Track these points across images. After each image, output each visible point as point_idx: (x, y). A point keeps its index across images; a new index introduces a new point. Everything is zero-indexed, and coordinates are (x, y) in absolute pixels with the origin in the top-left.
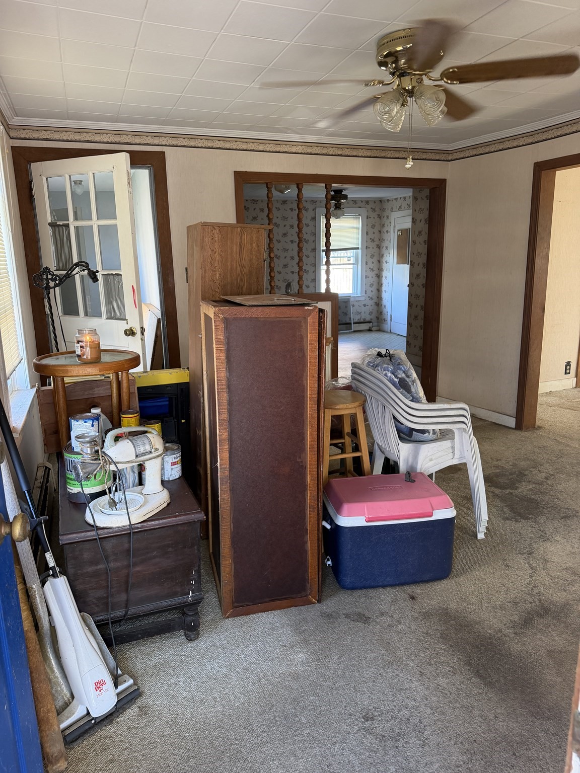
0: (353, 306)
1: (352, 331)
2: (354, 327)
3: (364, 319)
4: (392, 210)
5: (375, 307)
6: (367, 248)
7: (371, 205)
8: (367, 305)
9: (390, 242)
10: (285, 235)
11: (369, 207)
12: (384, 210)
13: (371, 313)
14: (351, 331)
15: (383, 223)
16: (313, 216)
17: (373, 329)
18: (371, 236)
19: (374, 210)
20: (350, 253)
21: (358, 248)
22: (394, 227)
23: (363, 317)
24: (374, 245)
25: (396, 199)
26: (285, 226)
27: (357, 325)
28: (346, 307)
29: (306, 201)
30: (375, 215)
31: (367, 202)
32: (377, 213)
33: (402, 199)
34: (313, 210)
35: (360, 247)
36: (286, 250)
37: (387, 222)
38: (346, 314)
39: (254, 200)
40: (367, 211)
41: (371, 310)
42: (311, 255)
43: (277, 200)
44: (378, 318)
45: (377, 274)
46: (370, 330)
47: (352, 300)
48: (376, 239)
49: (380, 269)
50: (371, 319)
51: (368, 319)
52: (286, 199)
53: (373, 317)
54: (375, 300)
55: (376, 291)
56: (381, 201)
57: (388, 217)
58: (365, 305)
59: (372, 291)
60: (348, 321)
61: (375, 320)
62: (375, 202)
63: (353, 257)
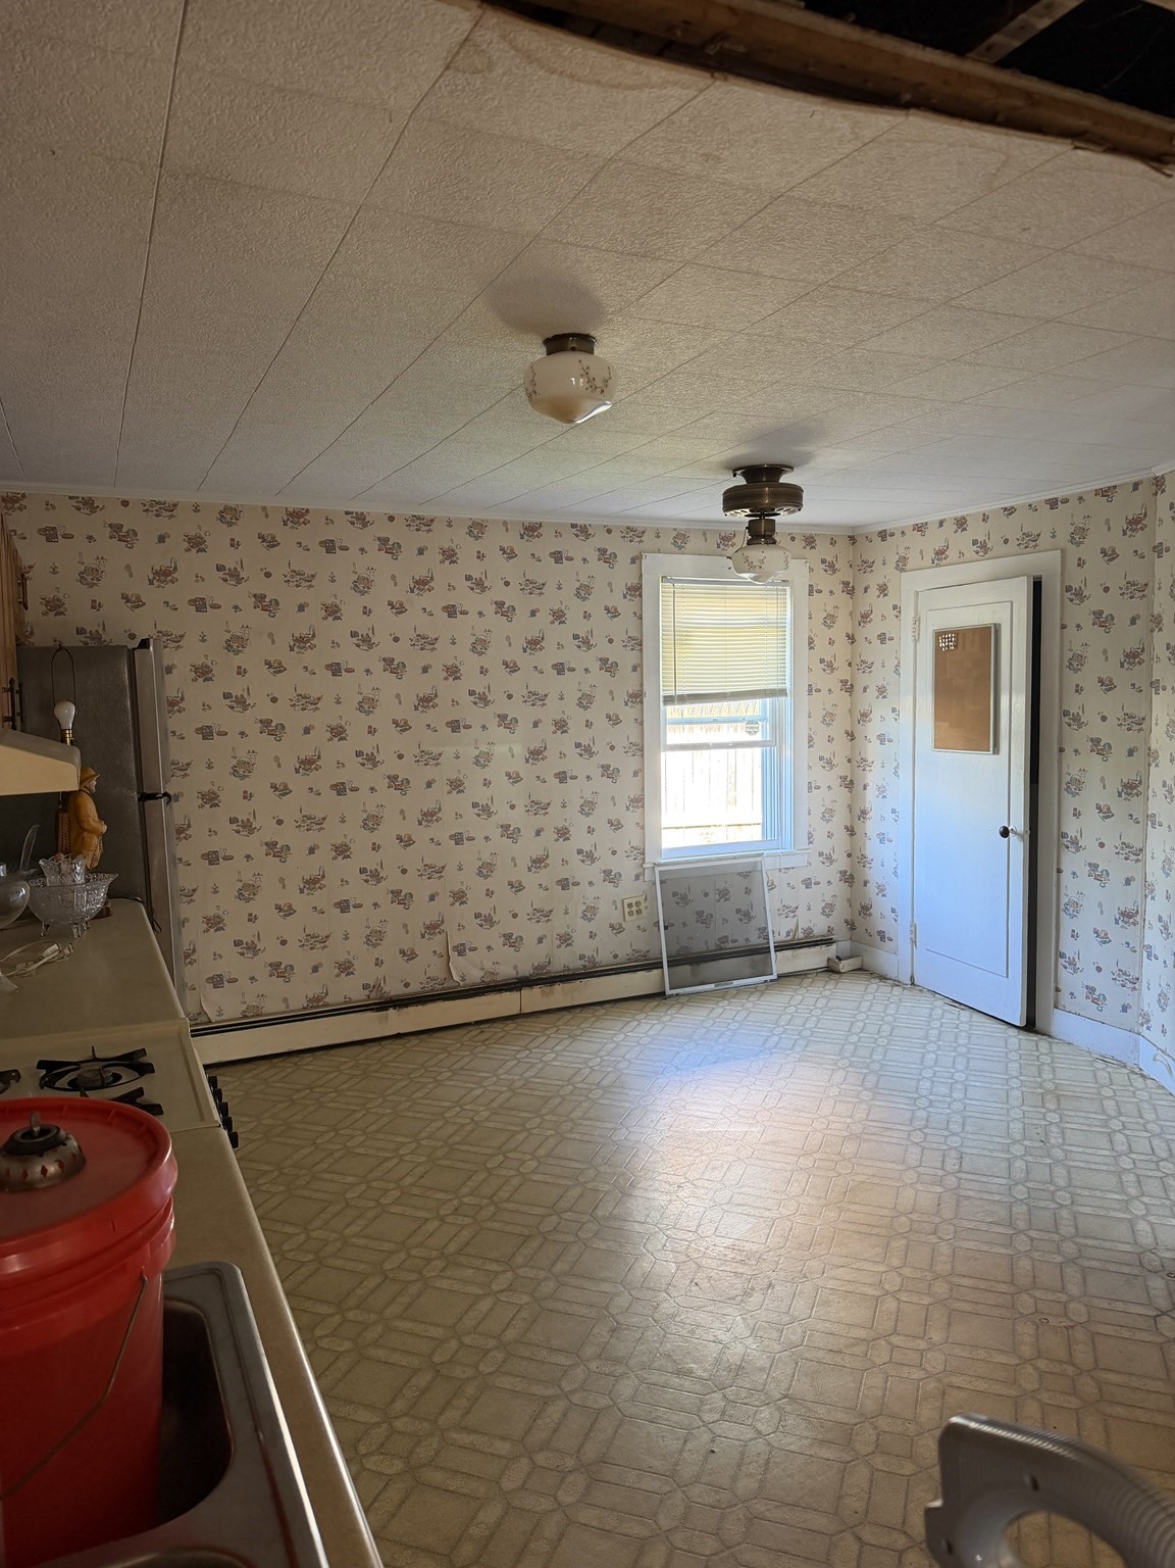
0: (772, 887)
1: (774, 977)
2: (780, 962)
3: (808, 931)
4: (902, 564)
5: (840, 888)
6: (810, 692)
7: (823, 550)
8: (817, 883)
9: (897, 671)
10: (534, 644)
11: (815, 556)
12: (867, 566)
13: (827, 911)
14: (768, 978)
15: (865, 609)
16: (633, 581)
17: (844, 966)
18: (823, 650)
19: (831, 567)
20: (753, 707)
21: (783, 692)
22: (917, 621)
23: (803, 925)
24: (832, 681)
25: (920, 528)
26: (533, 613)
27: (788, 953)
28: (748, 891)
29: (609, 531)
30: (832, 582)
31: (810, 541)
32: (840, 576)
33: (950, 527)
34: (633, 561)
35: (788, 686)
36: (537, 698)
37: (881, 606)
38: (746, 915)
39: (419, 518)
40: (811, 570)
41: (829, 900)
42: (628, 714)
43: (505, 523)
44: (851, 925)
45: (844, 778)
46: (830, 970)
47: (768, 864)
48: (841, 663)
49: (857, 762)
50: (830, 930)
51: (820, 928)
52: (535, 519)
53: (836, 921)
54: (842, 863)
55: (845, 834)
56: (852, 539)
57: (883, 590)
58: (808, 883)
59: (830, 835)
60: (755, 940)
61: (841, 933)
62: (833, 542)
63: (764, 719)
